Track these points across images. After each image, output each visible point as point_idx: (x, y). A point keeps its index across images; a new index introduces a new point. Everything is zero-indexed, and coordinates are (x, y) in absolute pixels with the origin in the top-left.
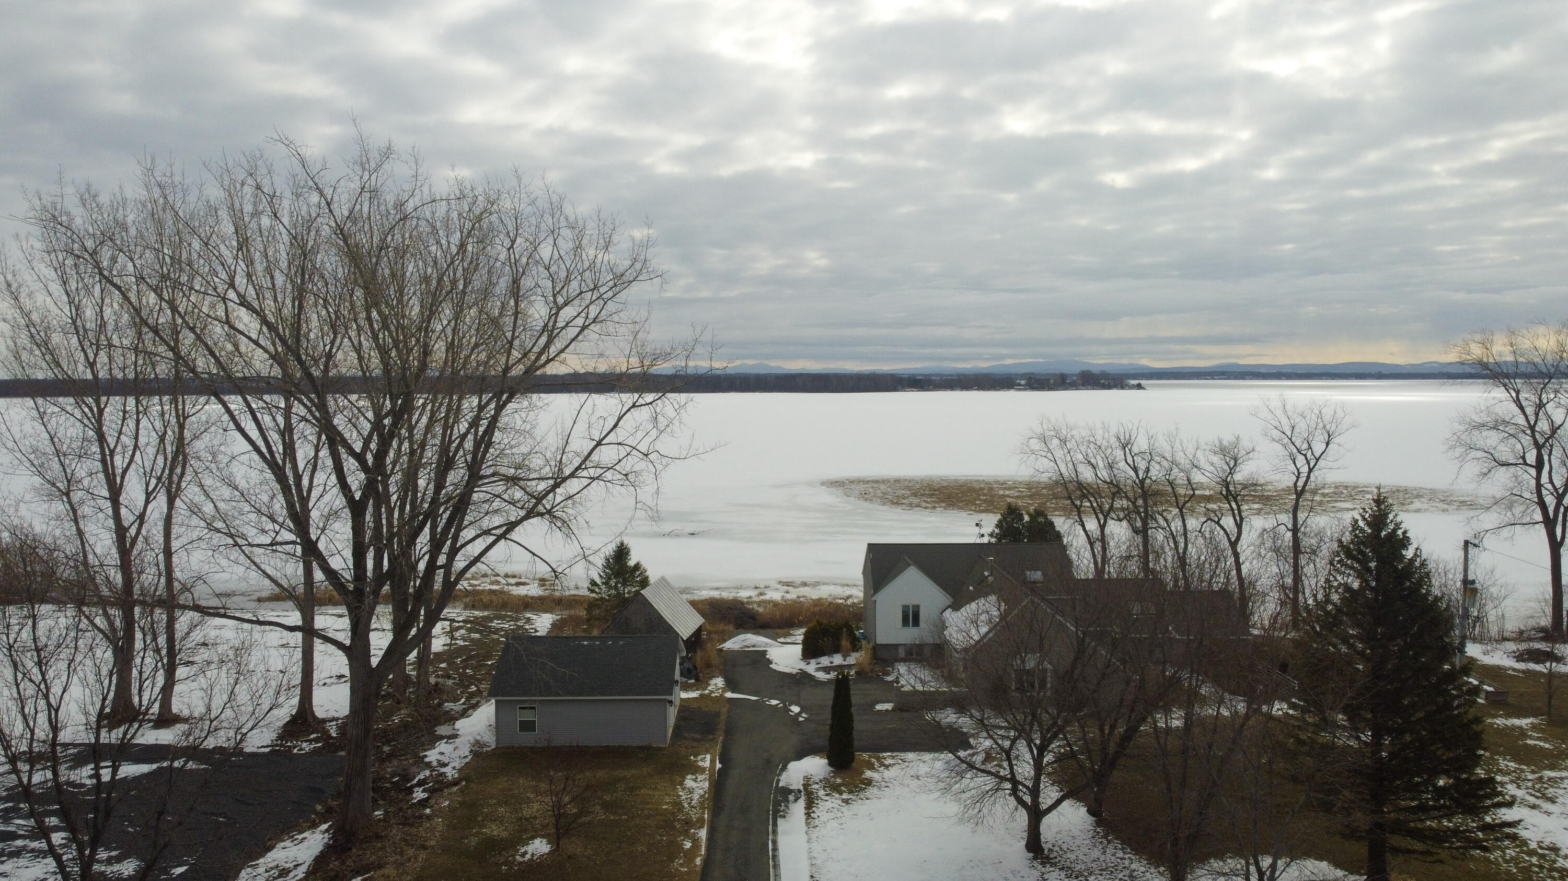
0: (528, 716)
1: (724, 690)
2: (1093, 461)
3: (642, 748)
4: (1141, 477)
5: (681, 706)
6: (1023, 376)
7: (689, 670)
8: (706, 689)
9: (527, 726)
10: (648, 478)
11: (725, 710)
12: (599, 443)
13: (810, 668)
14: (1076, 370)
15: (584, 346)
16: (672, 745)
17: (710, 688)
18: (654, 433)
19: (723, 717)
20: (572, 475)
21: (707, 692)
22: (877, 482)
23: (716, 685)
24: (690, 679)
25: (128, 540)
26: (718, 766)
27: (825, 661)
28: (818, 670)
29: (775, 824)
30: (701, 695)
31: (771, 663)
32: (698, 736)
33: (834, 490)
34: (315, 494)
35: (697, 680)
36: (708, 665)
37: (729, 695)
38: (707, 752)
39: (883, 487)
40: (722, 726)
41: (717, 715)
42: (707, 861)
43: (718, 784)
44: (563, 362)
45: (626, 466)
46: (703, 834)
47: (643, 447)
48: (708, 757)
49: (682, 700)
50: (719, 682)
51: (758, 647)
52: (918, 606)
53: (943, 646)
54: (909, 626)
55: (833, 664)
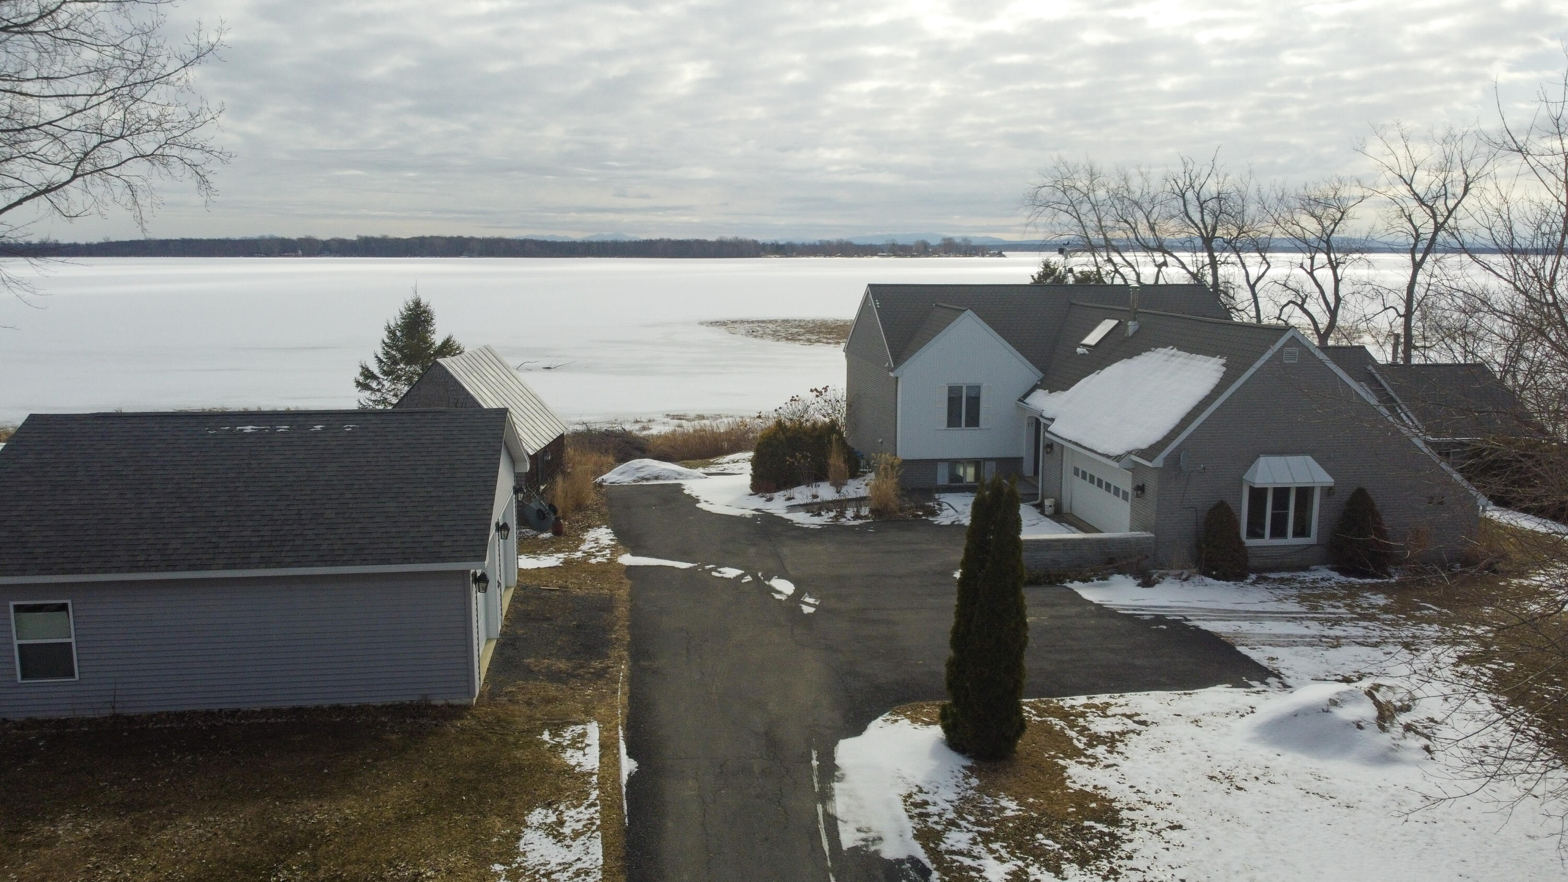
1: (615, 551)
3: (399, 711)
5: (520, 587)
7: (541, 515)
8: (576, 549)
9: (45, 659)
11: (623, 593)
13: (778, 506)
16: (491, 695)
17: (584, 547)
19: (622, 611)
21: (579, 554)
23: (596, 541)
24: (543, 530)
26: (628, 766)
27: (802, 494)
28: (792, 509)
30: (567, 563)
31: (698, 501)
32: (562, 665)
35: (558, 531)
36: (579, 506)
37: (627, 559)
38: (589, 713)
39: (770, 326)
40: (621, 633)
41: (607, 605)
43: (633, 846)
48: (593, 731)
49: (522, 572)
50: (603, 535)
51: (664, 479)
52: (978, 388)
53: (1022, 462)
54: (960, 426)
55: (818, 500)
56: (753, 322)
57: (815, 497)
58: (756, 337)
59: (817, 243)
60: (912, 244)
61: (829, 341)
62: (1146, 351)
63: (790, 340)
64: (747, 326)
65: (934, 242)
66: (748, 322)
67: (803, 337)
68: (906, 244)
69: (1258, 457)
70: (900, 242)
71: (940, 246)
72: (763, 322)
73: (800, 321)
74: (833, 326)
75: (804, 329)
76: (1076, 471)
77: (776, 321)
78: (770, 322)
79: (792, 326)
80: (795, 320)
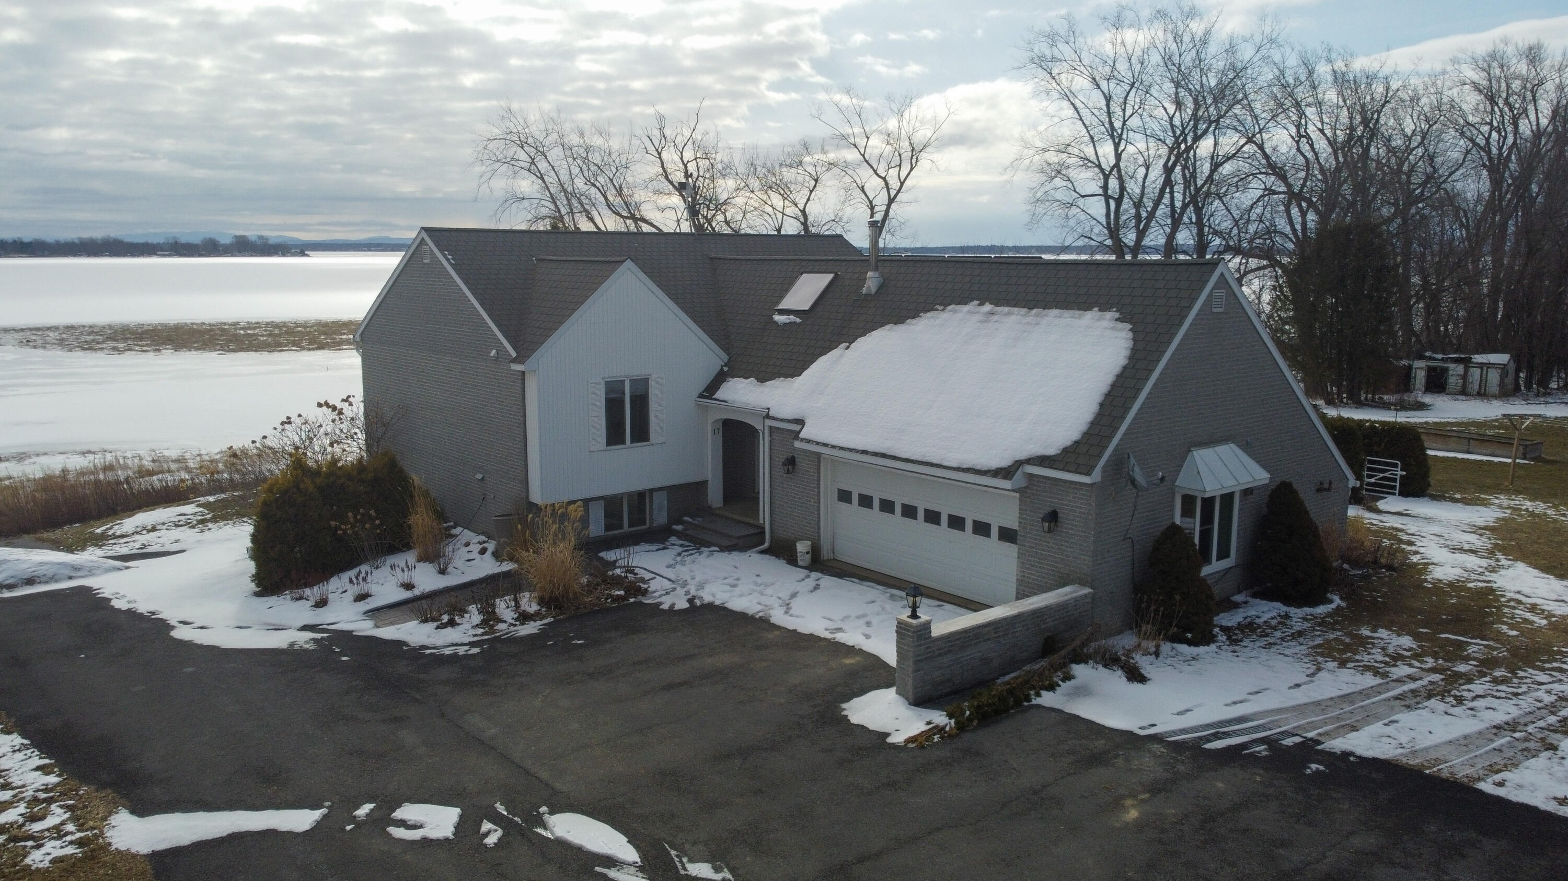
13: (346, 613)
27: (375, 583)
28: (381, 616)
51: (47, 582)
52: (645, 382)
53: (706, 488)
54: (623, 442)
55: (417, 592)
56: (22, 330)
57: (409, 586)
58: (35, 347)
59: (77, 241)
60: (199, 243)
61: (145, 348)
62: (926, 311)
63: (87, 349)
64: (16, 335)
65: (225, 240)
66: (15, 330)
67: (104, 346)
68: (191, 242)
69: (1190, 451)
70: (183, 240)
71: (232, 245)
72: (38, 329)
73: (91, 327)
74: (140, 331)
75: (101, 335)
76: (845, 496)
77: (56, 328)
78: (49, 329)
79: (82, 333)
80: (84, 326)
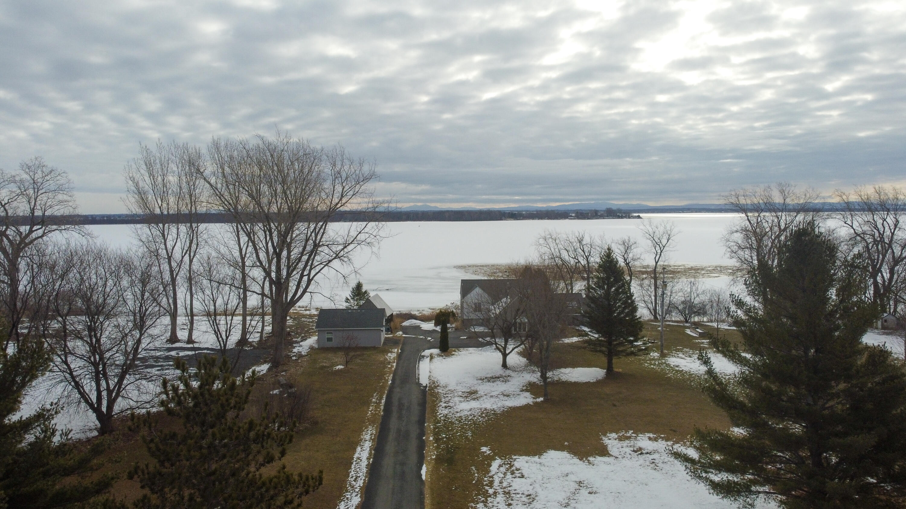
0: (330, 336)
1: (402, 335)
2: (567, 248)
3: (372, 347)
4: (586, 254)
5: (385, 338)
6: (573, 211)
7: (388, 327)
8: (395, 334)
9: (330, 340)
10: (376, 244)
11: (402, 339)
12: (360, 233)
13: (436, 329)
14: (604, 208)
15: (354, 200)
16: (383, 347)
17: (397, 334)
18: (377, 230)
19: (402, 341)
20: (351, 243)
22: (483, 266)
23: (399, 333)
24: (388, 332)
25: (175, 274)
26: (400, 351)
29: (419, 362)
30: (393, 336)
31: (422, 328)
32: (392, 345)
33: (460, 270)
34: (248, 255)
35: (391, 332)
36: (396, 328)
37: (404, 336)
38: (396, 348)
39: (485, 268)
40: (401, 343)
41: (399, 340)
42: (395, 369)
43: (399, 356)
44: (347, 206)
45: (368, 240)
46: (395, 364)
47: (374, 234)
52: (480, 303)
54: (477, 312)
